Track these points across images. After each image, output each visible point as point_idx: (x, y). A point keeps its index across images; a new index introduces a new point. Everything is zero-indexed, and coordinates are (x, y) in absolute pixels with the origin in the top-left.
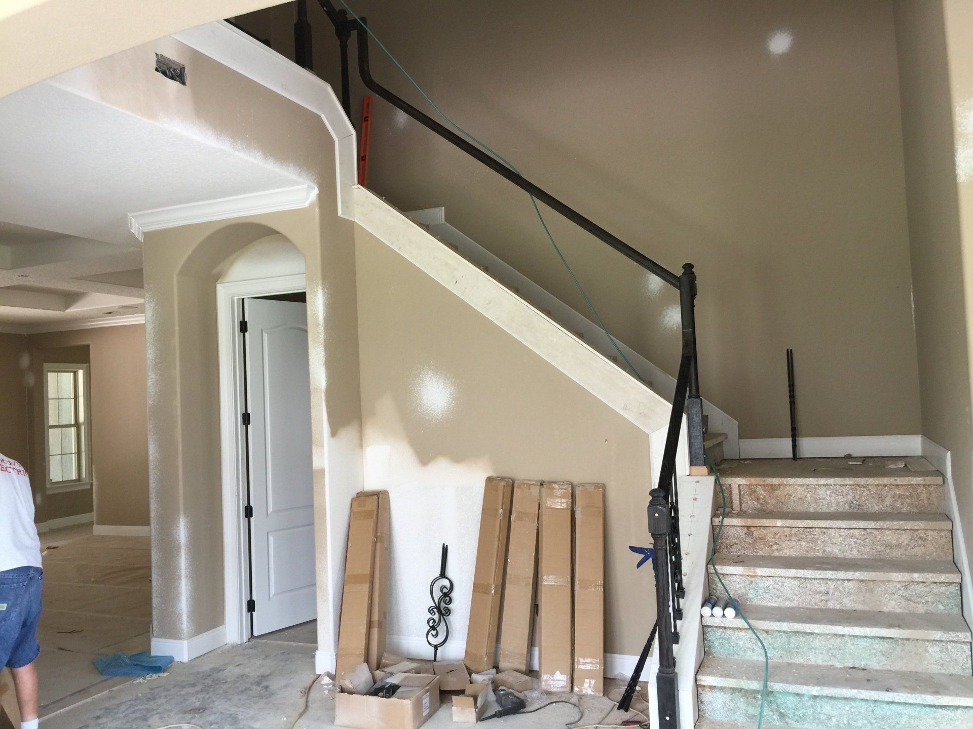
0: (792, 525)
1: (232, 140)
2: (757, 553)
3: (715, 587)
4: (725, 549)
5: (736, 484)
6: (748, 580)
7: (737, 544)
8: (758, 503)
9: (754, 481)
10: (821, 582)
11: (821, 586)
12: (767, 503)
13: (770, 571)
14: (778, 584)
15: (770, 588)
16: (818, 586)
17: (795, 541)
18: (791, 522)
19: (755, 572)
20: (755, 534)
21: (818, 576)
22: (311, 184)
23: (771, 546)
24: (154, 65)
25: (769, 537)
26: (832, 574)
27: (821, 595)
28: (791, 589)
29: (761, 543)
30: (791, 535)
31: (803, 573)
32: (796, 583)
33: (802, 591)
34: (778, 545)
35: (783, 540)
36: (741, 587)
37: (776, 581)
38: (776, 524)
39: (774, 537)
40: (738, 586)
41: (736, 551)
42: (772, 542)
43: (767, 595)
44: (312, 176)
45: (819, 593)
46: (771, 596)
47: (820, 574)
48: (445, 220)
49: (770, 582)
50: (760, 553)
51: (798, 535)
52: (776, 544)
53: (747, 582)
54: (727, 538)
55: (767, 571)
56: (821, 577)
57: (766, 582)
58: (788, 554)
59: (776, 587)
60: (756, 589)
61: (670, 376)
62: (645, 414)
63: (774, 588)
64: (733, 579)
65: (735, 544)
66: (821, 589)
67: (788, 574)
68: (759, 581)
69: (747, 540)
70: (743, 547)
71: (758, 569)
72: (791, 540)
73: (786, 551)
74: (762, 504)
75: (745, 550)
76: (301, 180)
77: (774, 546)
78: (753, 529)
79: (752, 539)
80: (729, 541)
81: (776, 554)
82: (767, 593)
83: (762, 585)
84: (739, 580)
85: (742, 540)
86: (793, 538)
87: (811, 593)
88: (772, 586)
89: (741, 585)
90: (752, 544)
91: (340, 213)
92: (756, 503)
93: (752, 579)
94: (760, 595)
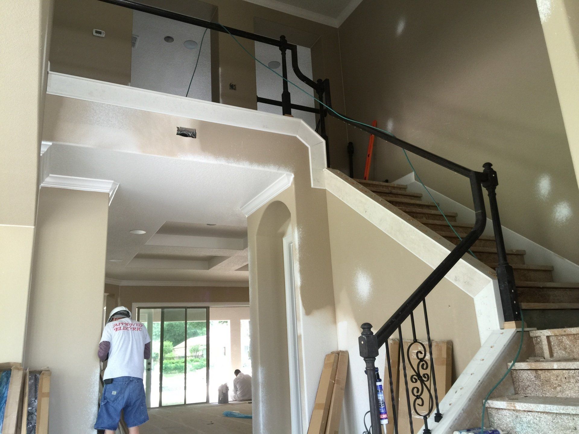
0: (566, 367)
1: (227, 159)
2: (546, 394)
3: (493, 420)
4: (522, 391)
5: (544, 335)
6: (515, 414)
7: (530, 386)
8: (566, 352)
9: (557, 331)
10: (569, 418)
11: (570, 422)
12: (573, 352)
13: (525, 406)
14: (536, 420)
15: (531, 422)
16: (567, 421)
17: (573, 383)
18: (564, 364)
19: (515, 407)
20: (542, 377)
21: (562, 412)
22: (289, 173)
23: (555, 388)
24: (176, 132)
25: (553, 379)
26: (572, 409)
27: (570, 430)
28: (547, 425)
29: (548, 385)
30: (569, 377)
31: (549, 408)
32: (549, 417)
33: (555, 427)
34: (560, 387)
35: (564, 382)
36: (510, 421)
37: (534, 416)
38: (553, 366)
39: (557, 380)
40: (508, 420)
41: (530, 392)
42: (555, 384)
43: (530, 429)
44: (289, 169)
45: (569, 429)
46: (533, 430)
47: (563, 409)
48: (415, 180)
49: (529, 417)
50: (548, 395)
51: (575, 377)
52: (560, 386)
53: (514, 416)
54: (522, 381)
55: (523, 406)
56: (564, 412)
57: (527, 417)
58: (569, 395)
59: (535, 422)
60: (521, 424)
61: (567, 260)
62: (468, 283)
63: (534, 423)
64: (504, 414)
65: (529, 386)
66: (570, 425)
67: (538, 408)
68: (522, 416)
69: (537, 383)
70: (535, 389)
71: (516, 403)
72: (570, 382)
73: (567, 392)
74: (569, 353)
75: (537, 392)
76: (280, 172)
77: (558, 388)
78: (540, 372)
79: (540, 381)
80: (524, 384)
81: (559, 395)
82: (529, 427)
83: (524, 420)
84: (508, 414)
85: (533, 383)
86: (572, 380)
87: (563, 429)
88: (532, 420)
89: (510, 419)
90: (541, 386)
91: (312, 186)
92: (564, 353)
93: (517, 414)
94: (525, 430)
